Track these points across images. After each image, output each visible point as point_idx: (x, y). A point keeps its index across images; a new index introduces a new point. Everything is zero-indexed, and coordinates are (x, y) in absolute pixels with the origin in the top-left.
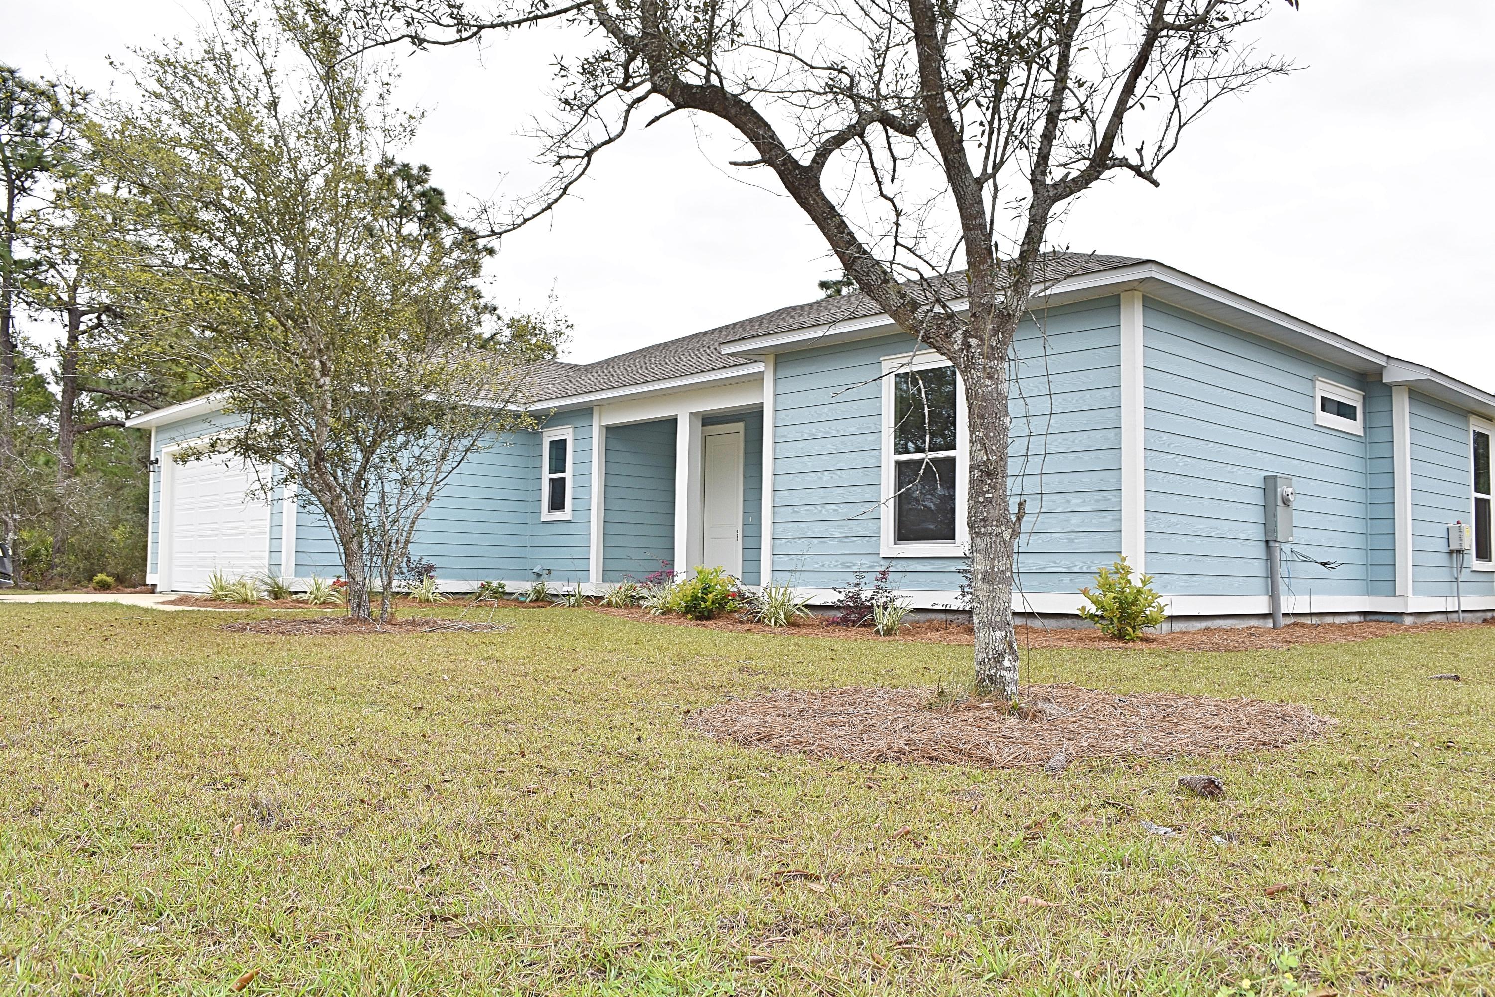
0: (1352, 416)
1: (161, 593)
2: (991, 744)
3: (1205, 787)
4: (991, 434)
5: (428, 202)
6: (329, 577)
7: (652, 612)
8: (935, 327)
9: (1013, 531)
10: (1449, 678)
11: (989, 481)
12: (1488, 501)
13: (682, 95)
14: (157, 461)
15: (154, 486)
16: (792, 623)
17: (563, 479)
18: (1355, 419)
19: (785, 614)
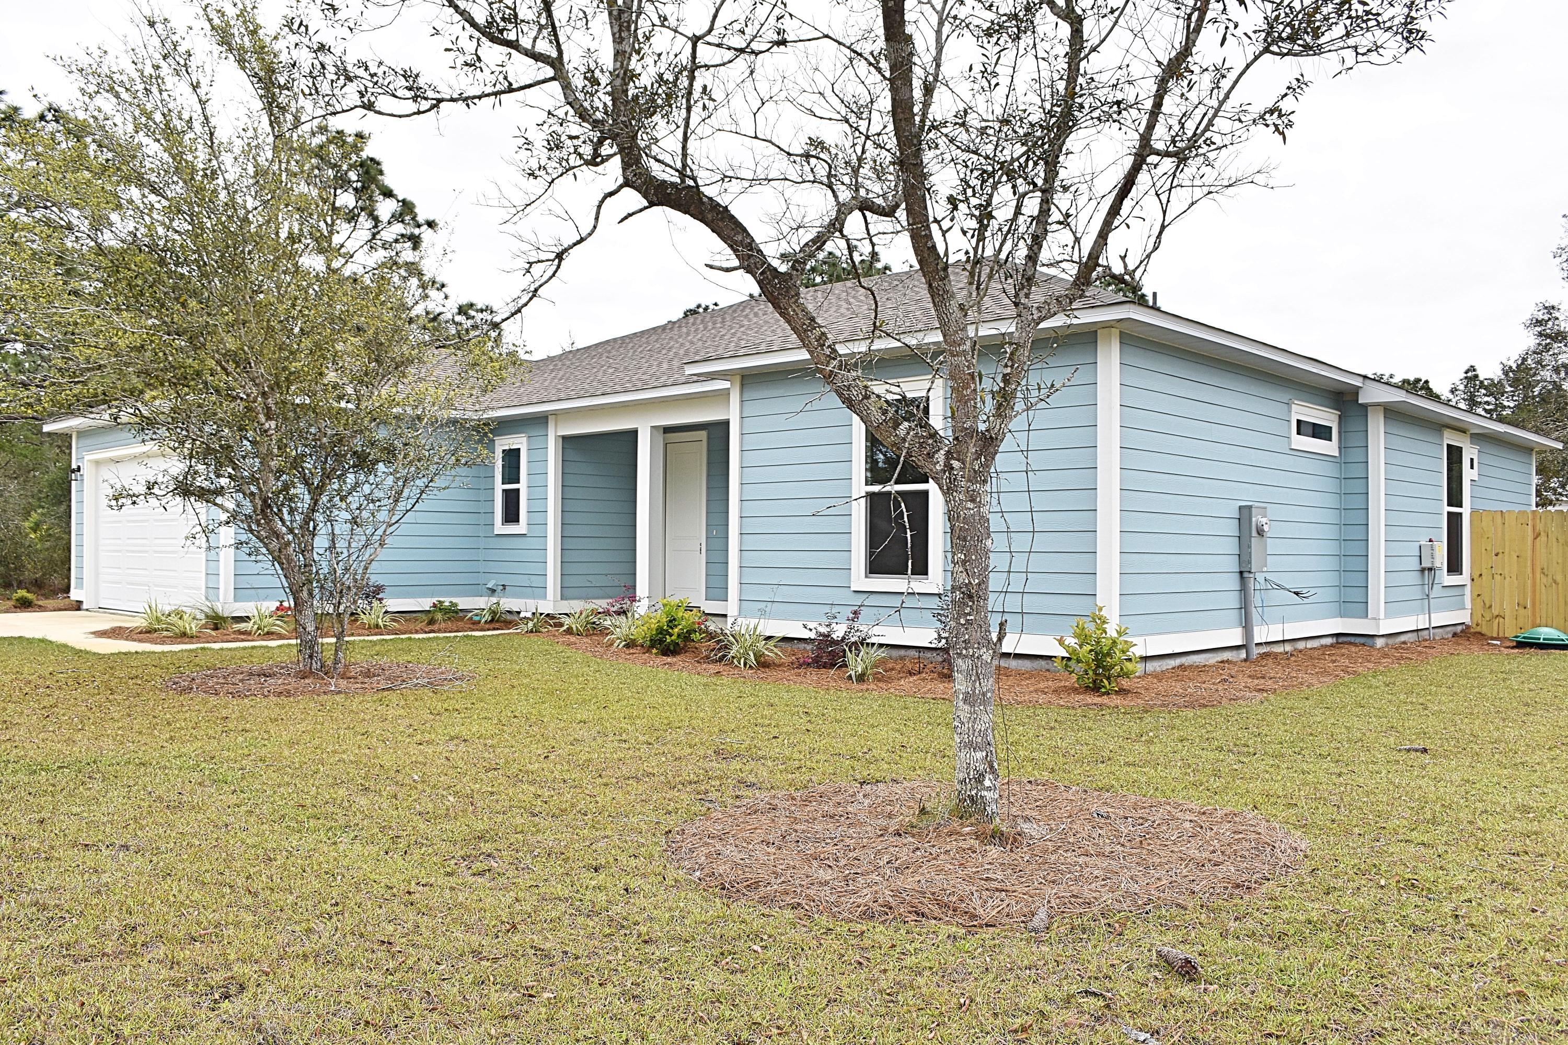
0: (1328, 435)
1: (87, 610)
2: (975, 896)
3: (1182, 967)
4: (973, 557)
5: (367, 172)
6: (272, 599)
7: (616, 645)
8: (917, 445)
9: (994, 652)
10: (1417, 750)
11: (970, 604)
12: (1461, 514)
13: (655, 194)
14: (79, 469)
15: (77, 496)
16: (763, 664)
17: (518, 490)
18: (1330, 440)
19: (755, 654)
